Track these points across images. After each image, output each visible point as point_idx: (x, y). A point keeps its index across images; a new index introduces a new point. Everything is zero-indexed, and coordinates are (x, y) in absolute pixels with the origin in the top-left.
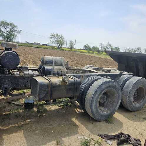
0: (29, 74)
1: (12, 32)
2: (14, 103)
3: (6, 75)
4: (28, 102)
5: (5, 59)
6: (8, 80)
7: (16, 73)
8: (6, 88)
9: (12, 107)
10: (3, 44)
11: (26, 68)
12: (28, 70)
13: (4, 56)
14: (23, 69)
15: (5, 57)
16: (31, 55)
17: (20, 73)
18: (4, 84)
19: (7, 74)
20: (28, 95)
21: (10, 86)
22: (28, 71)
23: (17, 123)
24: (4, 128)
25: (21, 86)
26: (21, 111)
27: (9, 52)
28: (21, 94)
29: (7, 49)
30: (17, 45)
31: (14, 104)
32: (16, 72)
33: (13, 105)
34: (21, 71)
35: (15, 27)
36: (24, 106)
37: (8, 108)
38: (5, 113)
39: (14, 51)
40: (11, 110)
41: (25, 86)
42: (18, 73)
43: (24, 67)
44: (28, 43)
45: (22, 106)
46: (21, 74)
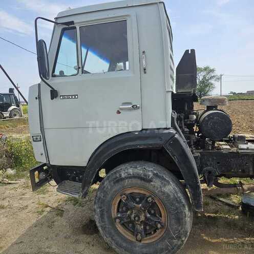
0: (248, 149)
1: (208, 80)
2: (221, 199)
3: (209, 150)
4: (249, 202)
5: (208, 124)
6: (213, 159)
7: (225, 147)
8: (210, 172)
9: (219, 206)
10: (204, 101)
11: (242, 139)
12: (246, 142)
13: (207, 119)
14: (236, 140)
15: (208, 121)
16: (243, 115)
17: (232, 147)
18: (207, 165)
19: (210, 148)
20: (249, 189)
21: (216, 169)
22: (247, 144)
23: (232, 237)
24: (210, 240)
25: (236, 170)
26: (237, 217)
27: (215, 113)
28: (235, 185)
29: (209, 108)
30: (225, 99)
31: (221, 201)
32: (224, 145)
33: (220, 203)
34: (233, 143)
35: (213, 71)
36: (240, 209)
37: (213, 207)
38: (208, 214)
39: (220, 110)
40: (218, 211)
41: (243, 171)
42: (228, 147)
43: (239, 136)
44: (234, 93)
45: (238, 207)
46: (234, 150)
